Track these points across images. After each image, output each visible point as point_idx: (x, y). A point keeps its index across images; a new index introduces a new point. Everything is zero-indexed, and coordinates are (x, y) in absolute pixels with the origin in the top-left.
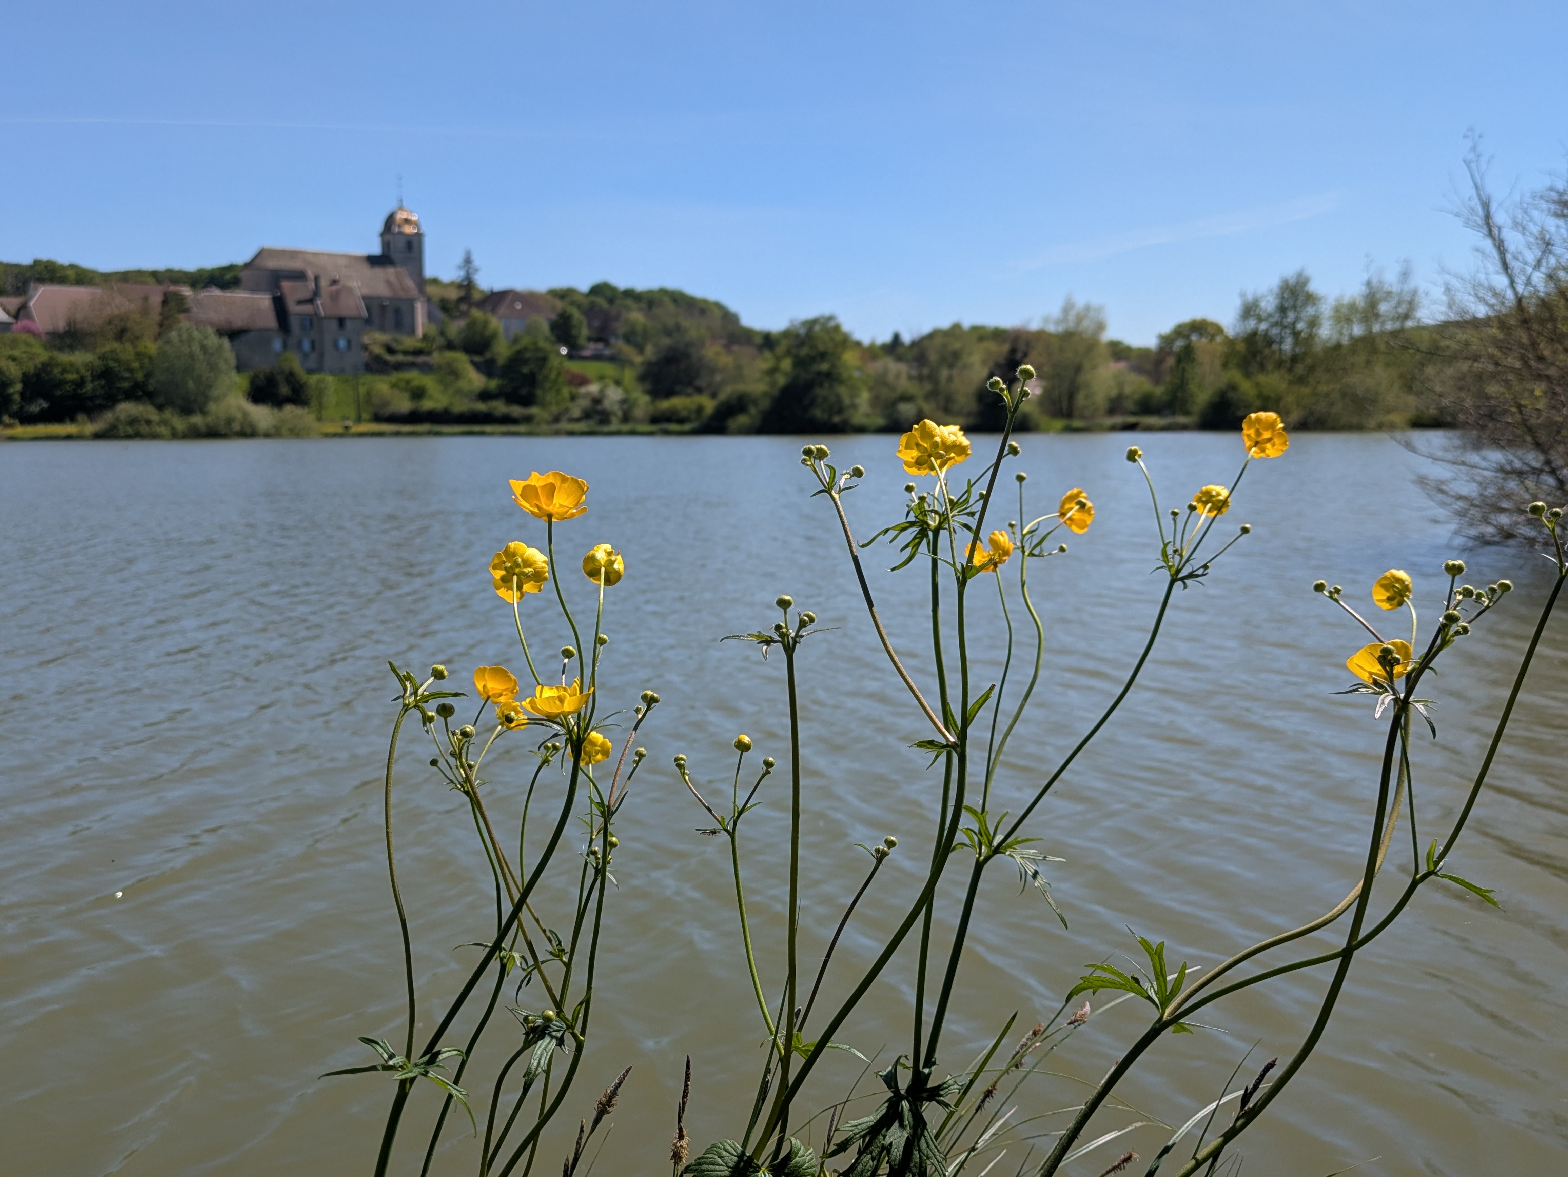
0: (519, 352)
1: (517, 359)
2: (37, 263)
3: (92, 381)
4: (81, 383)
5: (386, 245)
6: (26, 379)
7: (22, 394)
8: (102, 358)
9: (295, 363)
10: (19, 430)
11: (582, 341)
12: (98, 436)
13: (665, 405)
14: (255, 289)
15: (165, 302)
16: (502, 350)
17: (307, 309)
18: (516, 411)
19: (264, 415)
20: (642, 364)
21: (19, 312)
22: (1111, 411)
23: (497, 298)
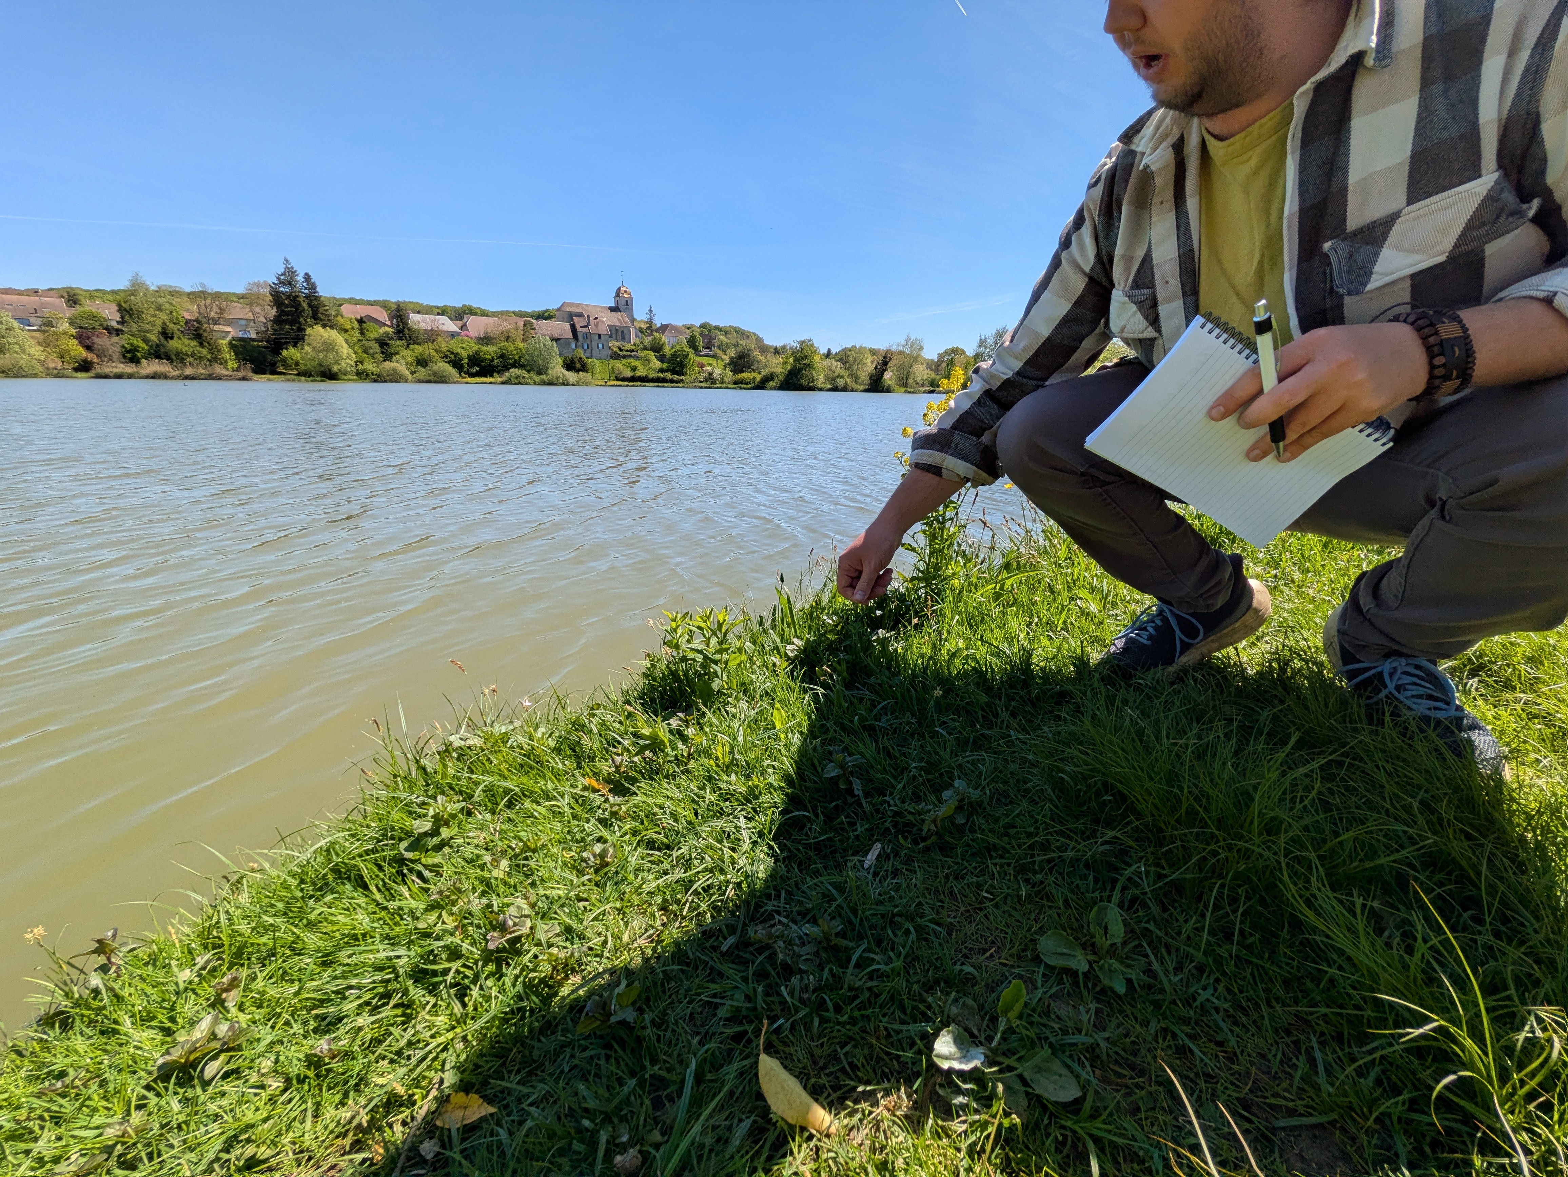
0: (675, 352)
1: (674, 355)
2: (464, 306)
3: (498, 359)
4: (492, 360)
5: (617, 302)
6: (469, 358)
7: (469, 365)
8: (501, 349)
9: (581, 353)
10: (469, 379)
11: (700, 348)
12: (503, 383)
13: (740, 376)
14: (562, 320)
15: (525, 325)
16: (667, 351)
17: (585, 330)
18: (676, 377)
19: (571, 376)
20: (727, 359)
21: (463, 327)
22: (923, 385)
23: (664, 328)
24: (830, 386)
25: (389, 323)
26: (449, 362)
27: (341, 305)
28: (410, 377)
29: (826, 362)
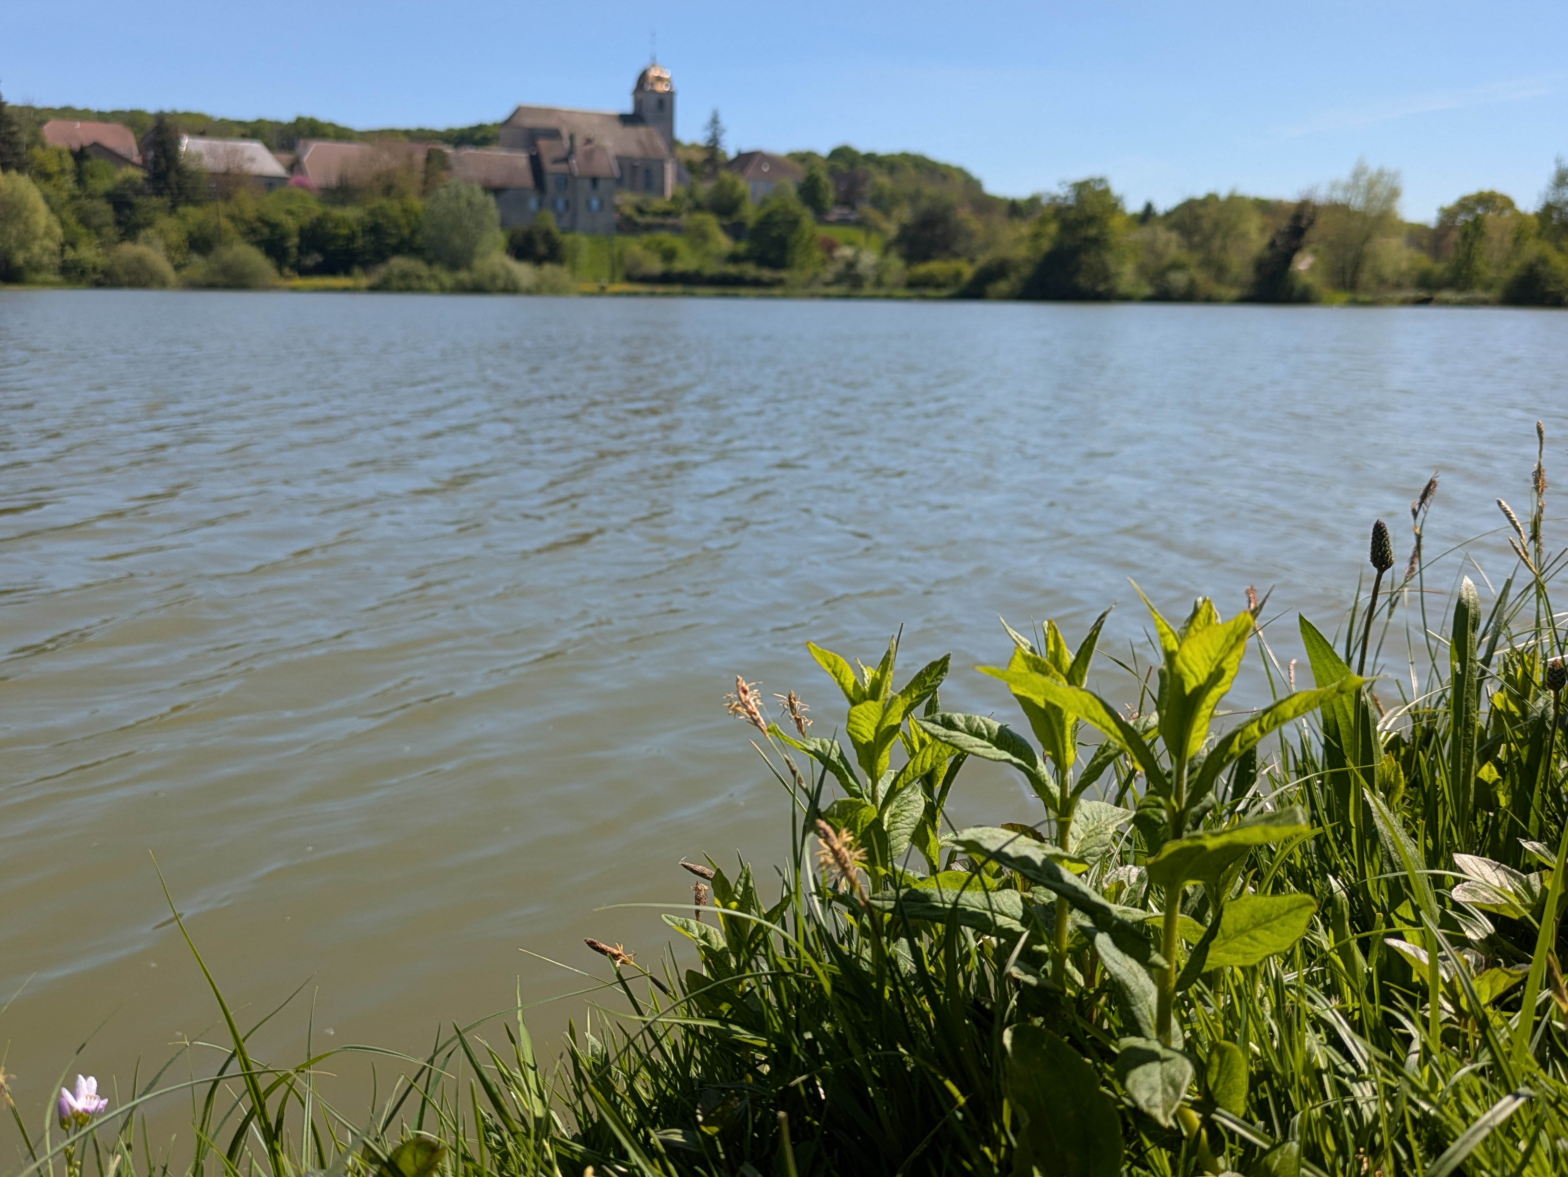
0: (769, 215)
1: (766, 223)
2: (299, 120)
3: (364, 236)
4: (351, 238)
5: (638, 103)
6: (303, 233)
7: (299, 248)
8: (372, 213)
9: (550, 221)
10: (298, 282)
11: (829, 204)
12: (373, 289)
13: (922, 269)
14: (512, 146)
15: (429, 159)
16: (750, 213)
17: (562, 168)
18: (767, 274)
19: (523, 272)
20: (892, 229)
21: (294, 166)
22: (1398, 286)
23: (745, 160)
24: (1148, 291)
25: (137, 159)
26: (258, 244)
27: (42, 123)
28: (171, 276)
29: (1140, 235)
